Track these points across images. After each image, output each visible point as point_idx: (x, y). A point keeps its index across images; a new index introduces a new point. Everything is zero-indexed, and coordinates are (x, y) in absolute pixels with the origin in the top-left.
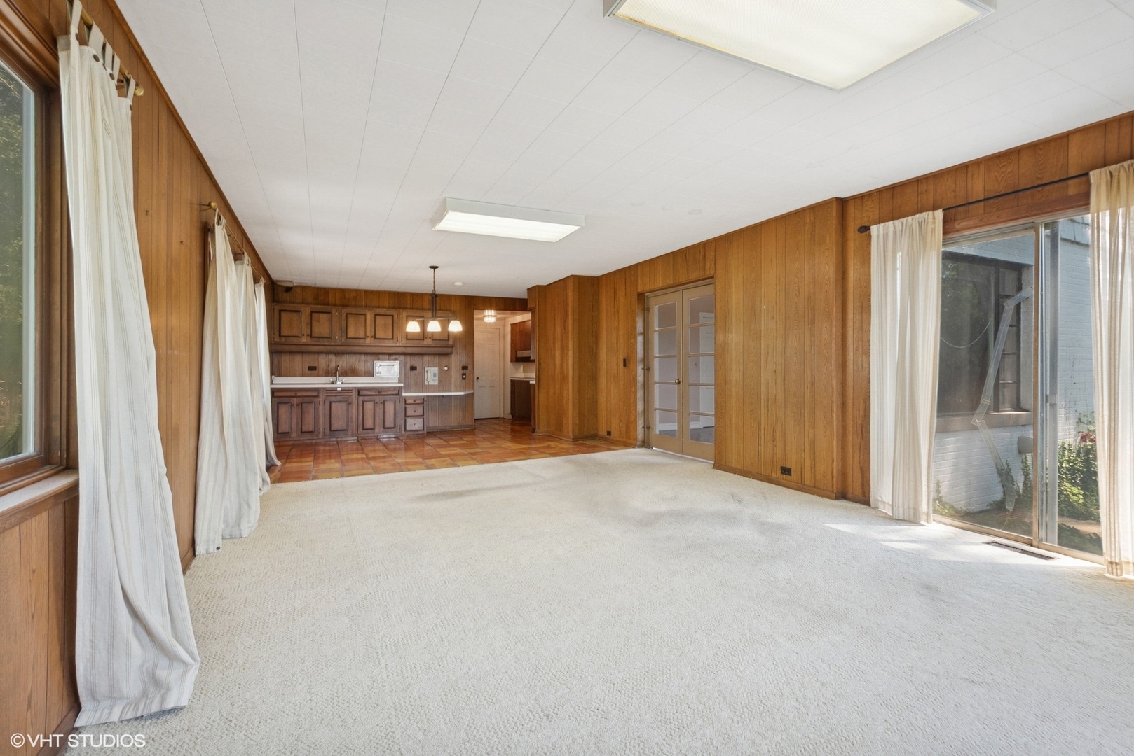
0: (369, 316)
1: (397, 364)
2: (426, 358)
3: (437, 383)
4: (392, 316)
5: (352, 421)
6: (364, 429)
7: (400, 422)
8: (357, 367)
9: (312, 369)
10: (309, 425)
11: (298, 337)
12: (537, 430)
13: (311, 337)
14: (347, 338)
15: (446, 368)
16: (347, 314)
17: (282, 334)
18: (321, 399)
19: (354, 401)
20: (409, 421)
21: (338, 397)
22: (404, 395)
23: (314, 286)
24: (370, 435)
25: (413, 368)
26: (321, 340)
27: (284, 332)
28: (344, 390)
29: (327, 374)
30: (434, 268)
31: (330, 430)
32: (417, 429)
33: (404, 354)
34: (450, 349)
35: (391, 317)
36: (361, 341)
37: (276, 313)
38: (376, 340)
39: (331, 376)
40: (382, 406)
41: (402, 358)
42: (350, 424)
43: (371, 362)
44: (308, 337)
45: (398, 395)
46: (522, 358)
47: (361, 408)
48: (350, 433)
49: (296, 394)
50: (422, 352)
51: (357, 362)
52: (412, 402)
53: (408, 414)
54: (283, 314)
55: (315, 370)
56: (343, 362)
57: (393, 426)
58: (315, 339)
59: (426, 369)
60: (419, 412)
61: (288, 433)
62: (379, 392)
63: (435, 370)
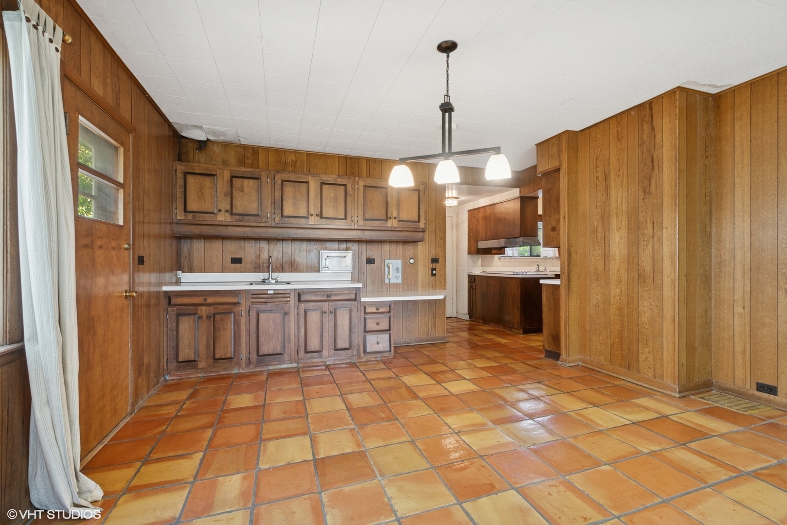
0: (314, 185)
1: (349, 254)
2: (387, 248)
3: (400, 281)
4: (345, 185)
5: (289, 340)
6: (307, 352)
7: (357, 339)
8: (298, 259)
9: (237, 261)
10: (225, 348)
11: (213, 213)
12: (563, 356)
13: (232, 214)
14: (282, 216)
15: (412, 261)
16: (283, 181)
17: (189, 209)
18: (243, 308)
19: (292, 309)
20: (371, 339)
21: (269, 305)
22: (363, 300)
23: (236, 141)
24: (315, 360)
25: (370, 261)
26: (246, 218)
27: (193, 206)
28: (277, 294)
29: (257, 268)
30: (447, 47)
31: (258, 355)
32: (382, 349)
33: (359, 241)
34: (420, 235)
35: (343, 187)
36: (303, 221)
37: (180, 175)
38: (323, 220)
39: (263, 271)
40: (332, 316)
41: (355, 246)
42: (286, 345)
43: (316, 252)
44: (227, 215)
45: (355, 300)
46: (483, 249)
47: (303, 320)
48: (286, 357)
49: (206, 300)
50: (383, 238)
51: (297, 252)
52: (376, 311)
53: (369, 327)
54: (191, 179)
55: (241, 263)
56: (278, 251)
57: (347, 346)
58: (237, 217)
59: (387, 262)
60: (384, 325)
61: (195, 361)
62: (328, 295)
63: (399, 263)
